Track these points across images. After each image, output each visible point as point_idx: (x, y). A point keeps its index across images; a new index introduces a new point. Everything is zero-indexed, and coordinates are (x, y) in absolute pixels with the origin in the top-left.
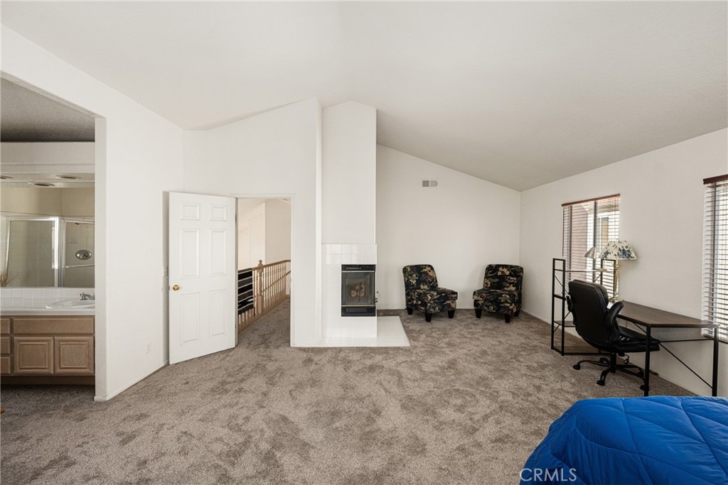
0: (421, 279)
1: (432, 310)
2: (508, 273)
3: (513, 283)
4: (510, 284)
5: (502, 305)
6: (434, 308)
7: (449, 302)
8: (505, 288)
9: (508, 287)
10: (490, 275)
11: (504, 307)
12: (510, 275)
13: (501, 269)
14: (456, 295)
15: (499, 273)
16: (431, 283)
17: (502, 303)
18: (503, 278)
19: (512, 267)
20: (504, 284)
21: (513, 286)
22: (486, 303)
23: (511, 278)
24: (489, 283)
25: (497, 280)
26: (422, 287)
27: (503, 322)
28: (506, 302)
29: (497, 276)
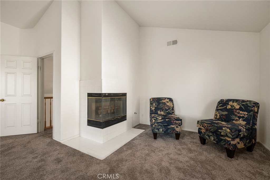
0: (159, 107)
1: (157, 131)
2: (238, 107)
3: (243, 117)
4: (240, 117)
5: (222, 138)
6: (158, 129)
7: (173, 126)
8: (234, 121)
9: (236, 120)
10: (219, 108)
11: (225, 140)
12: (241, 109)
13: (231, 103)
14: (180, 122)
15: (229, 107)
16: (168, 110)
17: (222, 136)
18: (232, 111)
19: (243, 101)
20: (233, 117)
21: (244, 120)
22: (208, 133)
23: (241, 112)
24: (218, 115)
25: (226, 113)
26: (159, 112)
27: (224, 156)
28: (227, 136)
29: (226, 110)
